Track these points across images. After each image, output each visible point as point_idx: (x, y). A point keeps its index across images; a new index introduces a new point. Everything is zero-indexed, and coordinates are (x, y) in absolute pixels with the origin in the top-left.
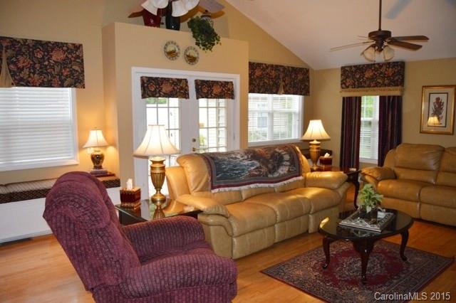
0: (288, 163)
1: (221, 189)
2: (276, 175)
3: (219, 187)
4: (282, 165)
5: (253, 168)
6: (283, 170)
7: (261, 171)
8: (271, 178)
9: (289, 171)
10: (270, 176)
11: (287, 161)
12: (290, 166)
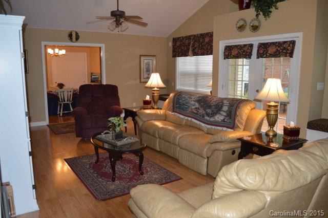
0: (225, 114)
1: (176, 114)
2: (212, 119)
3: (176, 112)
4: (220, 113)
5: (193, 107)
6: (219, 118)
7: (198, 111)
8: (207, 120)
9: (224, 120)
10: (207, 118)
11: (224, 111)
12: (226, 116)
